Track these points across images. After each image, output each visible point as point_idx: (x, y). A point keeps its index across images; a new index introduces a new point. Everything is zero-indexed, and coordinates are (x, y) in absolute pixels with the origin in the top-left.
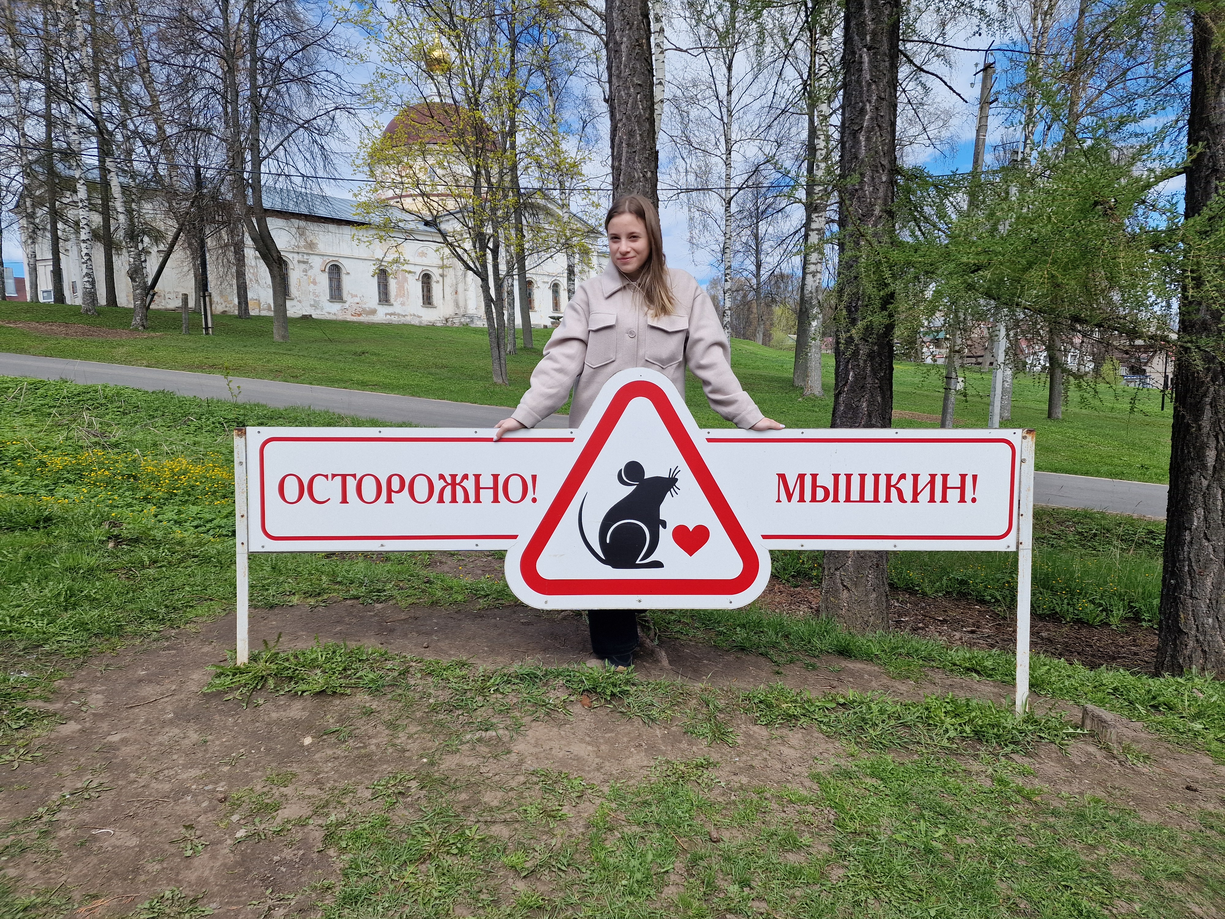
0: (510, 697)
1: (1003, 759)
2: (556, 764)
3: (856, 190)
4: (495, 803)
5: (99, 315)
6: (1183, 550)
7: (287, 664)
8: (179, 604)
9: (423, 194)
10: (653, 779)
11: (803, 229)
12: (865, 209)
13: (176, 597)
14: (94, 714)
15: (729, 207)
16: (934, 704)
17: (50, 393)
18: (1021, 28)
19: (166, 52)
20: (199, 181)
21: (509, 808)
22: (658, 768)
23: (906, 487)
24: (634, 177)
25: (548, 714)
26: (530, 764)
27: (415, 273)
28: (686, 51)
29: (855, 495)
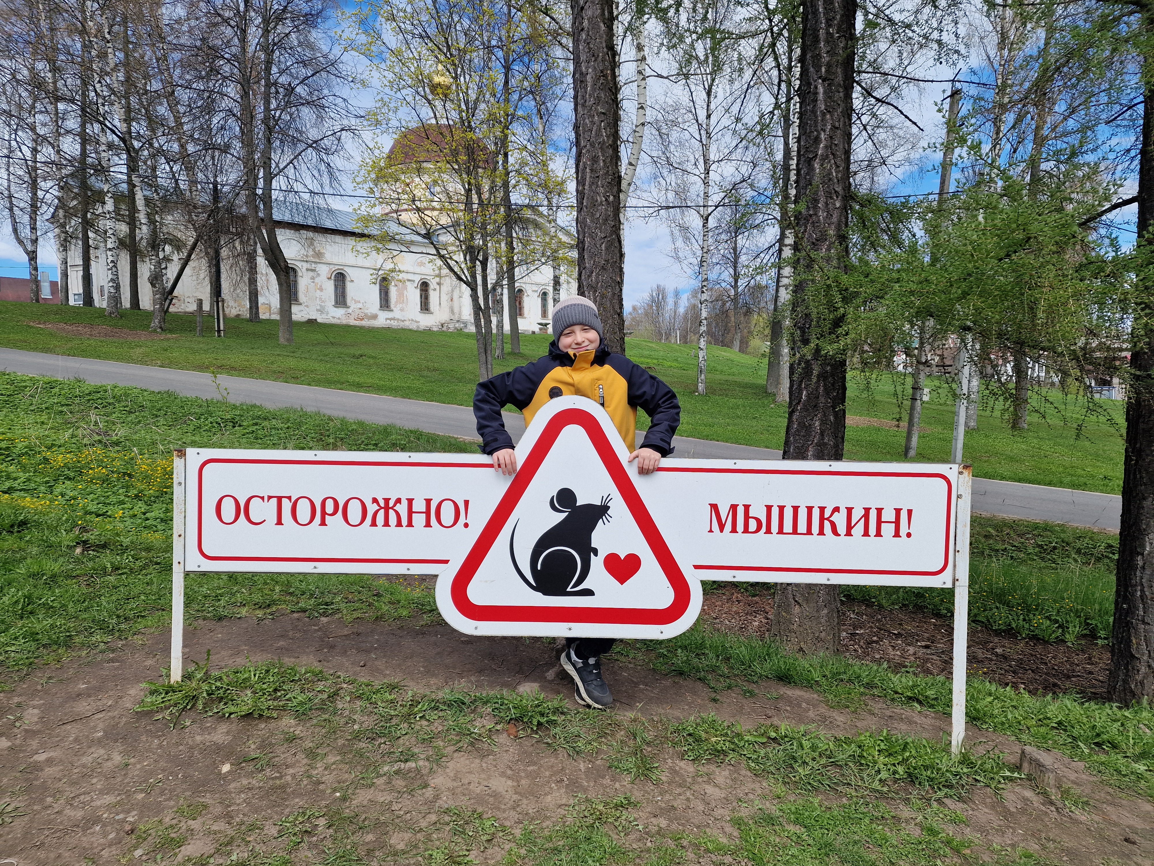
0: (436, 724)
1: (935, 805)
2: (472, 801)
3: (811, 216)
4: (401, 846)
5: (121, 317)
6: (1135, 574)
7: (218, 684)
8: (131, 614)
9: (418, 210)
10: (569, 820)
11: (777, 244)
12: (819, 234)
13: (130, 607)
14: (26, 731)
15: (707, 223)
16: (868, 742)
17: (63, 392)
18: (988, 57)
19: (188, 77)
20: (216, 193)
21: (414, 852)
22: (576, 808)
23: (840, 520)
24: (597, 201)
25: (472, 744)
26: (445, 801)
27: (414, 281)
28: (667, 78)
29: (788, 527)
